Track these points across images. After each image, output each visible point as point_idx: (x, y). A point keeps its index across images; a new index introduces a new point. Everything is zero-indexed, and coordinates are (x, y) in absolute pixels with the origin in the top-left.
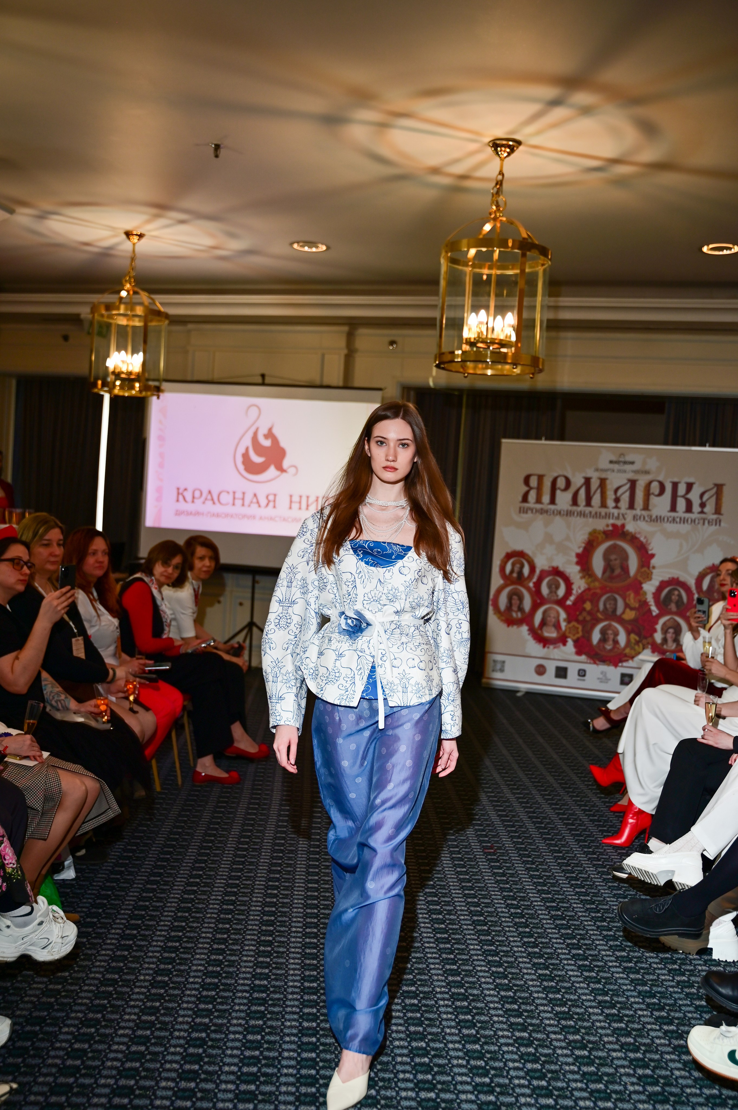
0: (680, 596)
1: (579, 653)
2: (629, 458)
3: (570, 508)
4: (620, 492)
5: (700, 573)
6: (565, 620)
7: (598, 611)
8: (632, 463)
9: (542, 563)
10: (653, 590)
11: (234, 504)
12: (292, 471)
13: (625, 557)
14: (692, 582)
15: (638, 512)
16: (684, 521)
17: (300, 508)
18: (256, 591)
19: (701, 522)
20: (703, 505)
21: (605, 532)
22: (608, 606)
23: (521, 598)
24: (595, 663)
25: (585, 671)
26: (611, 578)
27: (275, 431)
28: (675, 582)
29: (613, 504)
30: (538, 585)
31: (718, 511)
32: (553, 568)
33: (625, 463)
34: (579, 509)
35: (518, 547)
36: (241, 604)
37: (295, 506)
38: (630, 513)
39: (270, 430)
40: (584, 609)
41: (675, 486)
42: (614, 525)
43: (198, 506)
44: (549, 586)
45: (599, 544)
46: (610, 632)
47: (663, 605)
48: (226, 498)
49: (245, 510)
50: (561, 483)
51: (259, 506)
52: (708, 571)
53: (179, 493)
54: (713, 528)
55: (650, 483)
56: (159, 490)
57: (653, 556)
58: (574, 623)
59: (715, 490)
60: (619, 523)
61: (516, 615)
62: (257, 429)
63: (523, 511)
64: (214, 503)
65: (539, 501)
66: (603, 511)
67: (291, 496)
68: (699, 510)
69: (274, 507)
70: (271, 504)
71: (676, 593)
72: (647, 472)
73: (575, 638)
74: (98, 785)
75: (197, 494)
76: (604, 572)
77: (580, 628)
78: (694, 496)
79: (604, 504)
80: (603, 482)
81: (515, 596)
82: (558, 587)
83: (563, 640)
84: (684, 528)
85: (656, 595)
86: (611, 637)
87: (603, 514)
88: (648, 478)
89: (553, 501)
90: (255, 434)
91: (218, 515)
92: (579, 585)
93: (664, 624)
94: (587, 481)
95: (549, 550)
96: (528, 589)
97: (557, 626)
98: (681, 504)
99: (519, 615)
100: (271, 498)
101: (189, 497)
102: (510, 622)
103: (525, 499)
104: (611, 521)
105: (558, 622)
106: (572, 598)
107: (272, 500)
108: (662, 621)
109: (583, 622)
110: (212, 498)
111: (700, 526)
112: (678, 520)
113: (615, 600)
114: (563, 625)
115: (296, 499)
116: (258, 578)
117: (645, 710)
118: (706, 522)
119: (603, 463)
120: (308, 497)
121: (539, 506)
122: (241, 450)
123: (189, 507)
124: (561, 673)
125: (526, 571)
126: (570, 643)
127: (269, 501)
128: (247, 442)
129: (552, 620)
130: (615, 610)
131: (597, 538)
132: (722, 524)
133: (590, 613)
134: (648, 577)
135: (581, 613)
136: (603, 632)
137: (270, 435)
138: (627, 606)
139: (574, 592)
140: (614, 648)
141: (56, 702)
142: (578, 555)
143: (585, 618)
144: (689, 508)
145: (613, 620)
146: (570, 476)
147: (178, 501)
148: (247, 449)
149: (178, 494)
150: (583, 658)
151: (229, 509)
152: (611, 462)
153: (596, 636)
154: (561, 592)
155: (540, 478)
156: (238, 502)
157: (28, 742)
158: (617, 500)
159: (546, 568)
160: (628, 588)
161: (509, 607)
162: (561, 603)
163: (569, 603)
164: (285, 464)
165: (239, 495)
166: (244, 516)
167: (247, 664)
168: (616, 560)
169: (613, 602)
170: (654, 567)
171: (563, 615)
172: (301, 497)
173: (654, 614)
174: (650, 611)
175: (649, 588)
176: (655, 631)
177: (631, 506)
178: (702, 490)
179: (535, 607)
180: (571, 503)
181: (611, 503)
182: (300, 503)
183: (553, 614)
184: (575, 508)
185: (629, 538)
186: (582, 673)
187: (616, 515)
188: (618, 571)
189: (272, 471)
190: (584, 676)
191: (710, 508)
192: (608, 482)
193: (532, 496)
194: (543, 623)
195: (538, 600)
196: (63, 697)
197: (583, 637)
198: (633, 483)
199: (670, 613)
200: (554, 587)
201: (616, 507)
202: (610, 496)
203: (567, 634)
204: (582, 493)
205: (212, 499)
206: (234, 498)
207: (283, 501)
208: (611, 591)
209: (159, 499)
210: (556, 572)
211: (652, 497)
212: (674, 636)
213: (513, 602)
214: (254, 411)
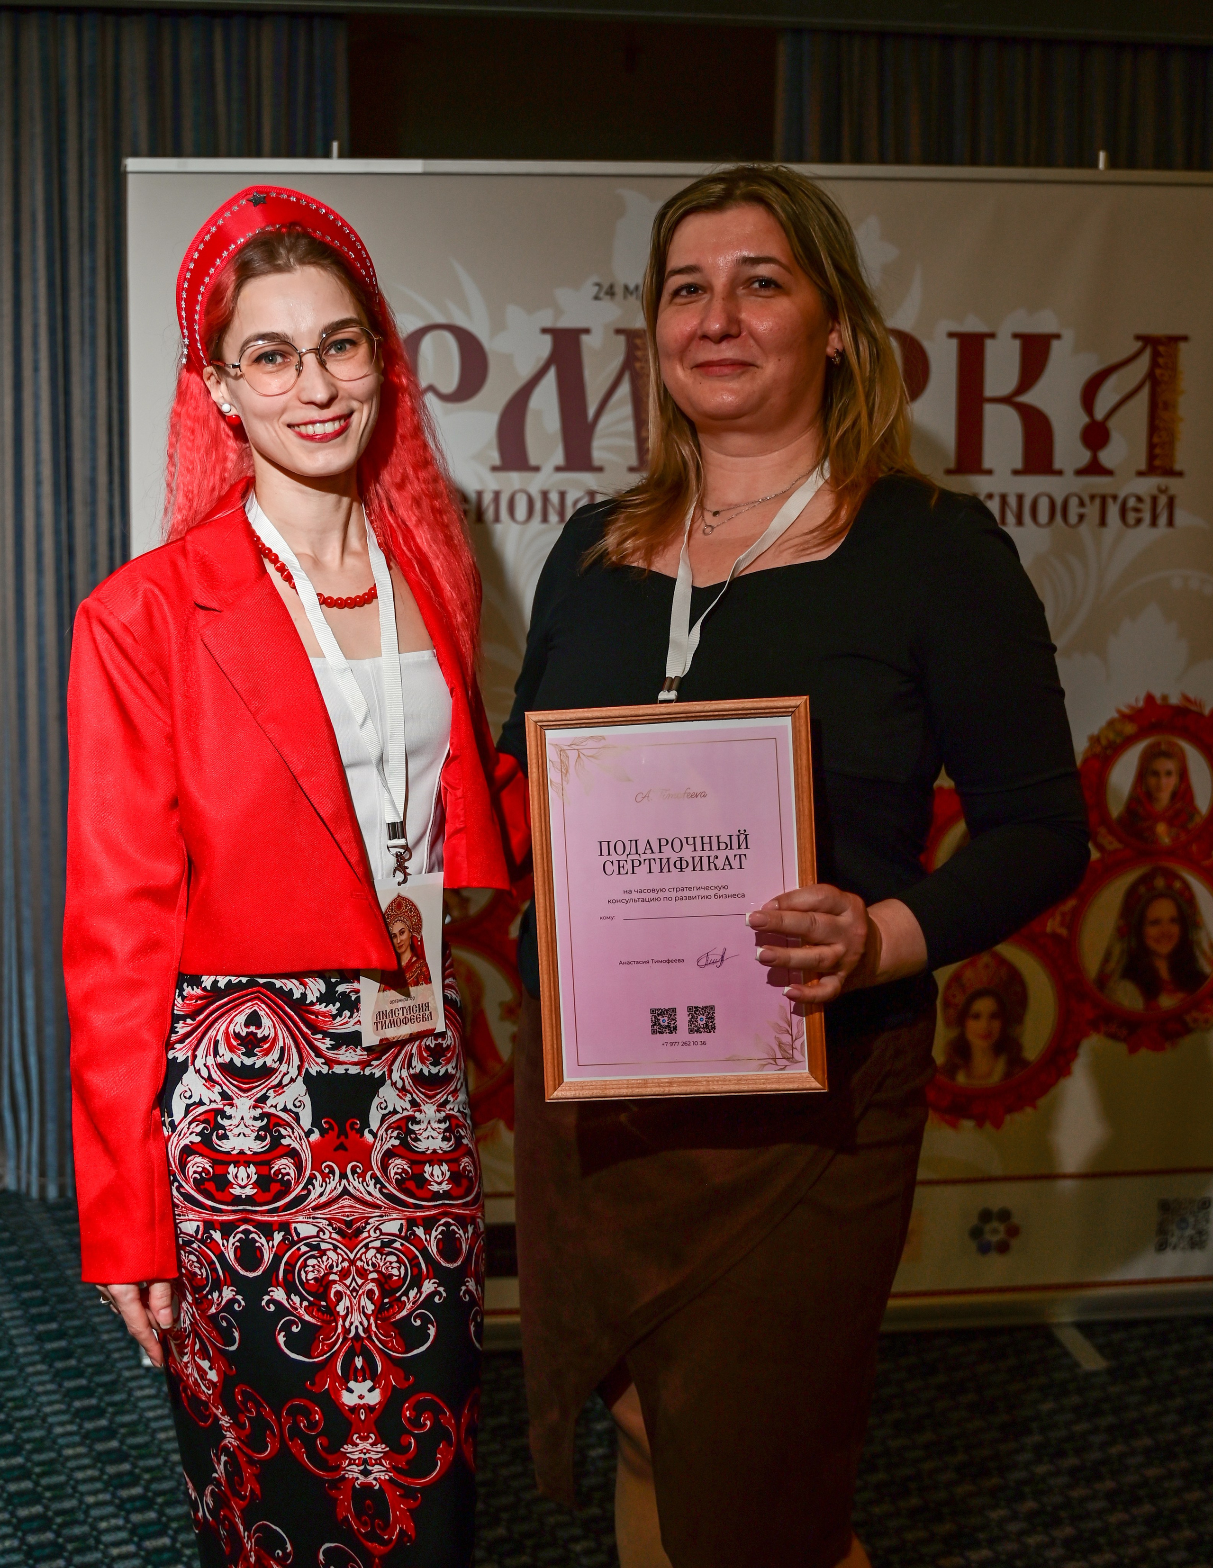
3: (494, 483)
16: (1019, 511)
19: (1092, 511)
20: (1095, 435)
31: (1159, 460)
34: (535, 483)
41: (972, 349)
50: (439, 363)
52: (1130, 729)
54: (1145, 534)
59: (1144, 361)
68: (1084, 456)
78: (1057, 395)
94: (568, 347)
98: (1002, 434)
111: (1084, 529)
118: (1113, 511)
132: (1181, 517)
144: (1038, 453)
146: (480, 329)
178: (1092, 365)
180: (495, 458)
184: (515, 479)
191: (1128, 448)
204: (546, 408)
212: (996, 1025)
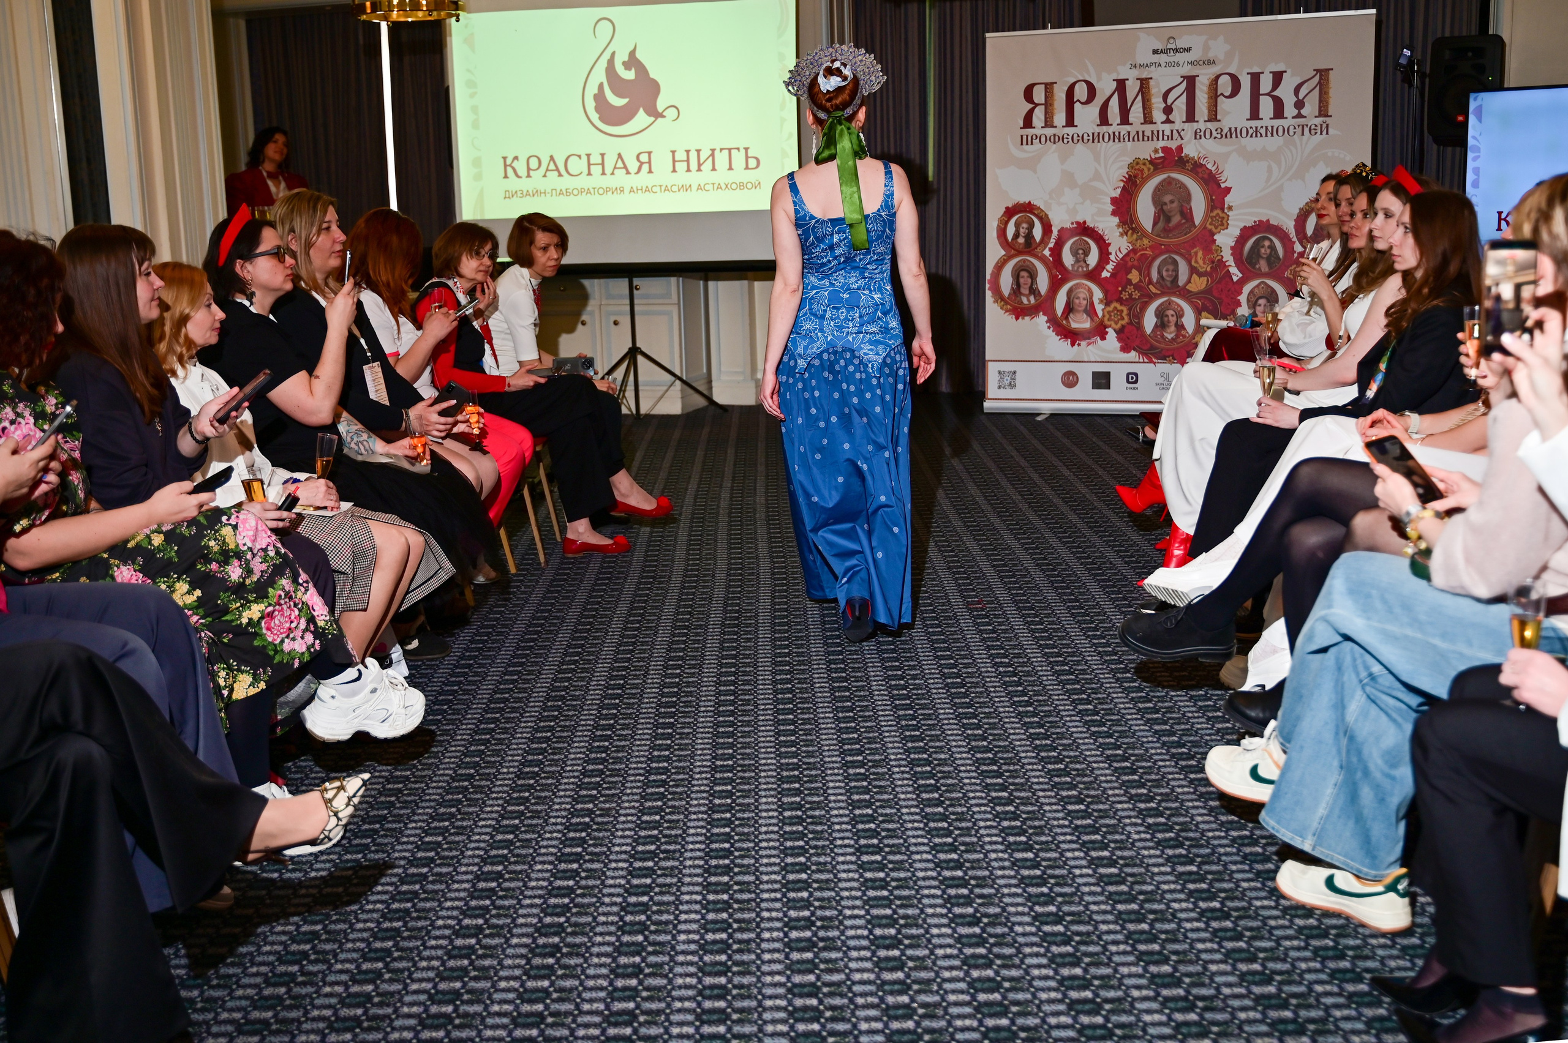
0: (1272, 247)
1: (1125, 349)
2: (1180, 44)
3: (1097, 130)
4: (1170, 99)
5: (1301, 209)
6: (1101, 301)
7: (1150, 282)
8: (1188, 50)
9: (1060, 219)
10: (1232, 243)
11: (589, 174)
12: (671, 113)
13: (1187, 196)
14: (1289, 226)
15: (1202, 125)
16: (1272, 132)
17: (689, 170)
18: (636, 301)
19: (1299, 130)
20: (1300, 105)
21: (1152, 162)
22: (1164, 274)
23: (1033, 275)
24: (1151, 361)
25: (1136, 375)
26: (1167, 231)
27: (638, 55)
28: (1263, 228)
29: (1164, 118)
30: (1057, 251)
31: (1323, 112)
32: (1078, 223)
33: (1176, 50)
34: (1111, 130)
35: (1023, 199)
36: (616, 323)
37: (681, 167)
38: (1190, 128)
39: (632, 54)
40: (1129, 282)
41: (1255, 78)
42: (1165, 149)
43: (537, 181)
44: (1074, 253)
45: (1145, 181)
46: (1170, 312)
47: (1248, 264)
48: (576, 166)
49: (609, 181)
50: (1081, 92)
51: (628, 173)
53: (508, 165)
54: (1318, 137)
55: (1218, 77)
56: (477, 162)
57: (1228, 190)
58: (1115, 304)
59: (1317, 78)
60: (1173, 145)
61: (1028, 300)
62: (613, 54)
63: (1025, 141)
64: (560, 175)
65: (1049, 123)
66: (1148, 129)
67: (673, 152)
68: (1295, 112)
69: (650, 172)
70: (645, 167)
71: (1267, 243)
72: (1210, 62)
73: (1118, 327)
74: (422, 539)
75: (534, 163)
76: (1155, 224)
77: (1125, 310)
78: (1285, 92)
79: (1148, 119)
80: (1144, 83)
81: (1023, 273)
82: (1087, 253)
83: (1100, 331)
84: (1273, 143)
85: (1237, 250)
86: (1173, 319)
87: (1148, 133)
88: (1214, 70)
89: (1070, 122)
90: (611, 62)
91: (568, 193)
92: (1119, 245)
93: (1252, 292)
94: (1121, 85)
95: (1070, 197)
96: (1042, 259)
97: (1091, 311)
98: (1266, 106)
99: (1032, 300)
100: (644, 158)
101: (522, 170)
102: (1019, 312)
103: (1028, 123)
104: (1161, 144)
105: (1092, 304)
106: (1110, 267)
107: (645, 162)
108: (1247, 289)
109: (1129, 302)
110: (557, 167)
111: (1297, 137)
112: (1263, 131)
113: (1175, 263)
114: (1099, 308)
115: (681, 155)
116: (636, 281)
117: (1187, 395)
118: (1306, 130)
119: (1144, 56)
120: (698, 151)
121: (1049, 132)
122: (592, 90)
123: (525, 184)
124: (1102, 380)
125: (1038, 232)
126: (1111, 334)
127: (642, 163)
128: (600, 75)
129: (1081, 302)
130: (1176, 278)
131: (1142, 171)
132: (1331, 131)
133: (1137, 287)
134: (1223, 224)
135: (1124, 289)
136: (1160, 314)
137: (633, 62)
138: (1193, 270)
139: (1112, 257)
140: (1177, 336)
141: (357, 444)
142: (1114, 201)
143: (1130, 295)
144: (1279, 113)
145: (1174, 294)
146: (1094, 80)
147: (506, 177)
148: (601, 86)
149: (506, 166)
150: (1133, 355)
151: (584, 182)
152: (1155, 52)
153: (1149, 321)
154: (1093, 259)
155: (1049, 87)
156: (596, 170)
157: (323, 488)
158: (1168, 110)
159: (1068, 225)
160: (1192, 243)
161: (1016, 290)
162: (1093, 275)
163: (1105, 274)
164: (661, 105)
165: (596, 159)
166: (607, 190)
167: (634, 411)
168: (1172, 202)
169: (1171, 267)
170: (1230, 208)
171: (1098, 294)
172: (688, 152)
173: (1235, 279)
174: (1229, 275)
175: (1225, 240)
176: (1239, 304)
177: (1191, 117)
178: (1297, 81)
179: (1055, 286)
180: (1098, 121)
181: (1158, 116)
182: (688, 161)
183: (1082, 294)
184: (1104, 128)
185: (1189, 166)
186: (1132, 379)
187: (1167, 133)
188: (1176, 219)
189: (642, 118)
190: (1136, 382)
191: (1311, 108)
192: (1152, 82)
193: (1039, 116)
194: (1069, 309)
195: (1059, 275)
196: (365, 436)
197: (1130, 323)
198: (1191, 81)
199: (1259, 274)
200: (1081, 253)
201: (1168, 121)
202: (1157, 104)
203: (1107, 322)
204: (1114, 105)
205: (557, 169)
206: (589, 165)
207: (662, 162)
208: (1168, 250)
209: (478, 177)
210: (1084, 229)
211: (1221, 99)
213: (1022, 281)
214: (605, 28)
